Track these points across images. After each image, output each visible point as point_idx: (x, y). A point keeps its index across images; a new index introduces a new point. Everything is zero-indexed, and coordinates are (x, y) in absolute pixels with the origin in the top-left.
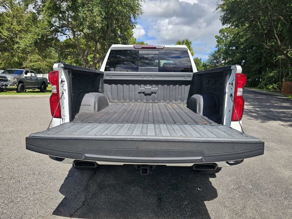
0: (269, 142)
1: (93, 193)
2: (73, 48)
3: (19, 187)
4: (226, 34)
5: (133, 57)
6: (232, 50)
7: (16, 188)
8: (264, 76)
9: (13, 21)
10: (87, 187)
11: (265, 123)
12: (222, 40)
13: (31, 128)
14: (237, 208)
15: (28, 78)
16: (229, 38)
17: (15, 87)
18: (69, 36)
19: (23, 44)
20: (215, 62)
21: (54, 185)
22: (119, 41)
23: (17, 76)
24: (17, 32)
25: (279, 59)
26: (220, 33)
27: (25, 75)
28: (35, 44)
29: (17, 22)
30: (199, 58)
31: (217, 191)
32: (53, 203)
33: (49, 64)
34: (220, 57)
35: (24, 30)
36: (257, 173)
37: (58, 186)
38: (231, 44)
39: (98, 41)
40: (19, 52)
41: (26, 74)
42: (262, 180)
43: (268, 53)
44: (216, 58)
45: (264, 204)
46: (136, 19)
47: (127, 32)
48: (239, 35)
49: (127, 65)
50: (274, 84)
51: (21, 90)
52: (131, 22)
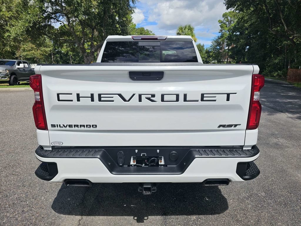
0: (279, 139)
1: (89, 209)
2: (68, 36)
3: (6, 204)
4: (229, 18)
5: (132, 48)
6: (236, 35)
7: (3, 205)
8: (269, 63)
9: (2, 7)
10: (83, 201)
11: (272, 116)
12: (226, 24)
13: (23, 127)
14: (251, 222)
15: (21, 70)
16: (232, 22)
17: (7, 79)
18: (64, 23)
19: (13, 33)
20: (218, 49)
21: (46, 200)
22: (118, 28)
23: (9, 67)
24: (7, 19)
25: (284, 45)
26: (223, 17)
27: (17, 67)
28: (27, 32)
29: (6, 7)
30: (202, 44)
31: (228, 200)
32: (44, 223)
33: (43, 53)
34: (223, 43)
35: (15, 17)
36: (269, 177)
37: (50, 200)
38: (235, 29)
39: (95, 28)
40: (11, 41)
41: (19, 65)
42: (275, 186)
43: (273, 38)
44: (219, 44)
45: (279, 216)
46: (134, 3)
47: (125, 18)
48: (244, 20)
49: (126, 57)
50: (279, 72)
51: (14, 82)
52: (129, 6)
